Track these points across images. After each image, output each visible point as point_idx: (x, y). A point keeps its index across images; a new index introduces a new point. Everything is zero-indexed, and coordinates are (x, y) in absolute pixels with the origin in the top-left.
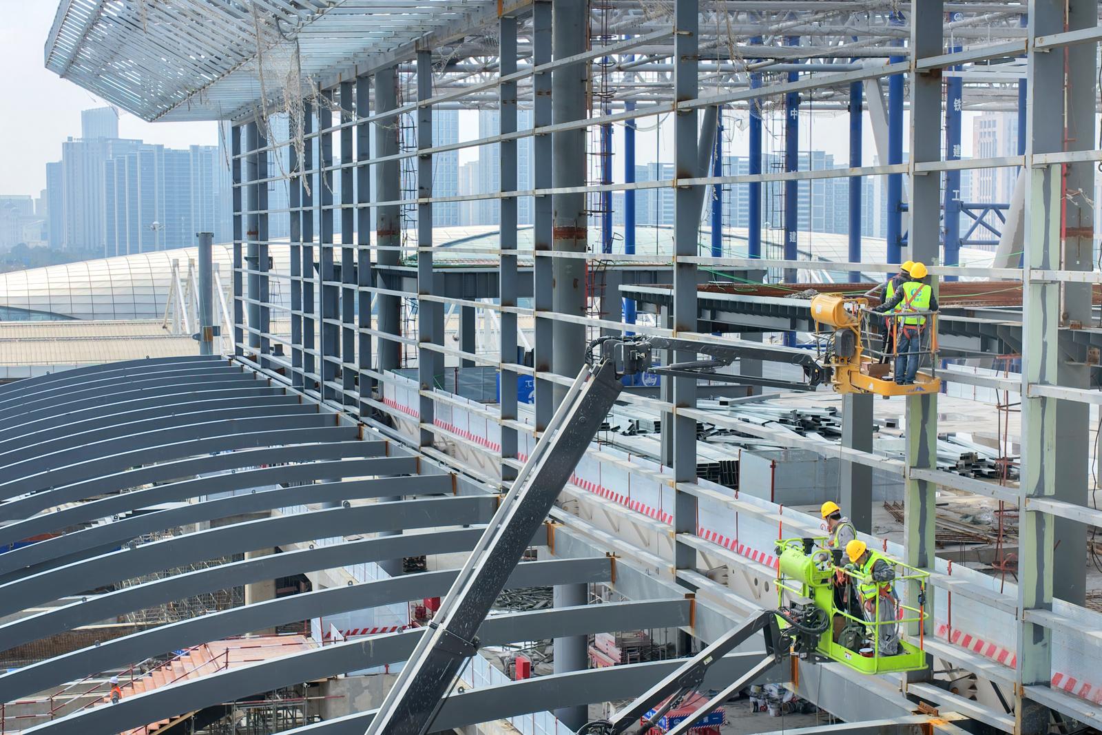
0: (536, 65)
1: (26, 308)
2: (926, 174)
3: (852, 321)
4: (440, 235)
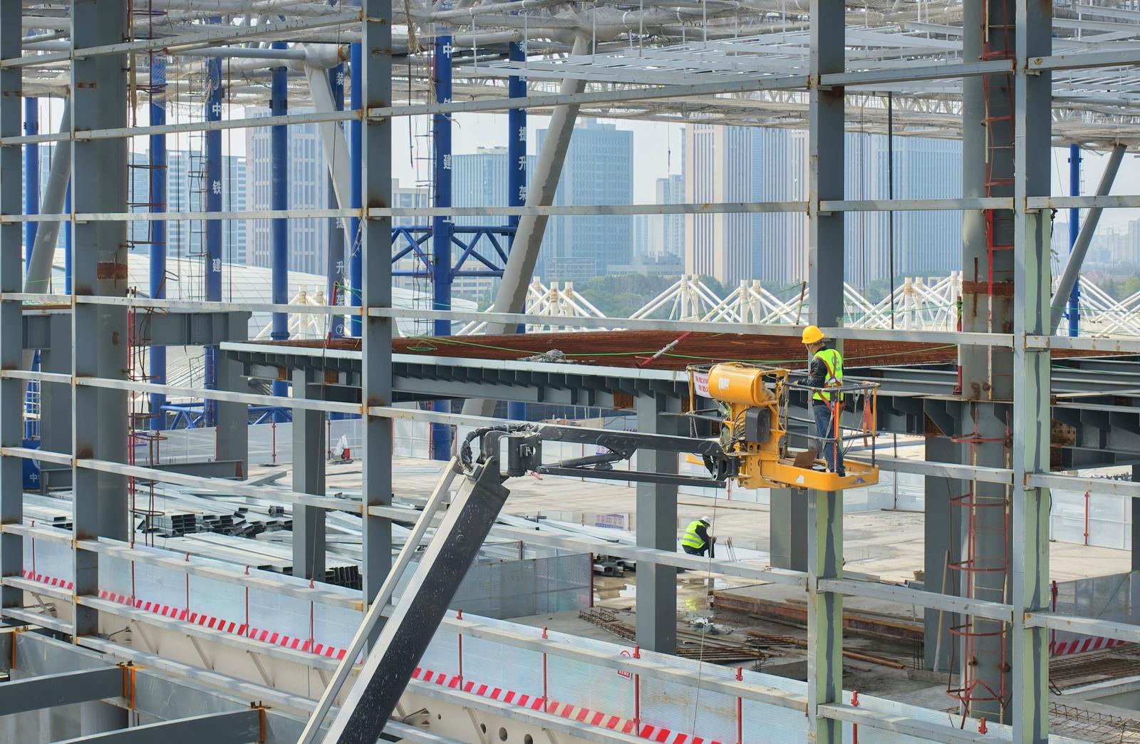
0: (76, 48)
2: (830, 214)
3: (770, 398)
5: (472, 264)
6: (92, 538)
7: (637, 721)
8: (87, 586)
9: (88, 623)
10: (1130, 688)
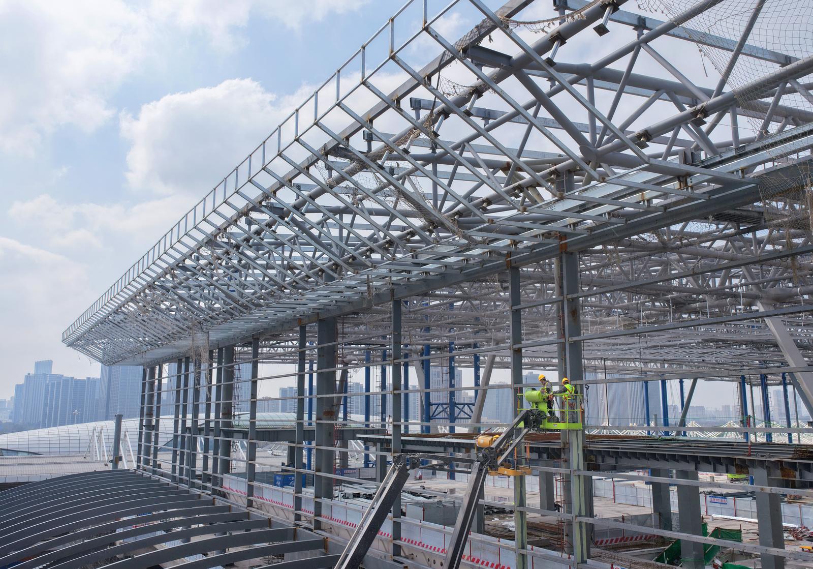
1: (17, 450)
4: (259, 415)
5: (462, 415)
6: (320, 498)
7: (470, 556)
8: (318, 513)
9: (318, 526)
10: (647, 553)
